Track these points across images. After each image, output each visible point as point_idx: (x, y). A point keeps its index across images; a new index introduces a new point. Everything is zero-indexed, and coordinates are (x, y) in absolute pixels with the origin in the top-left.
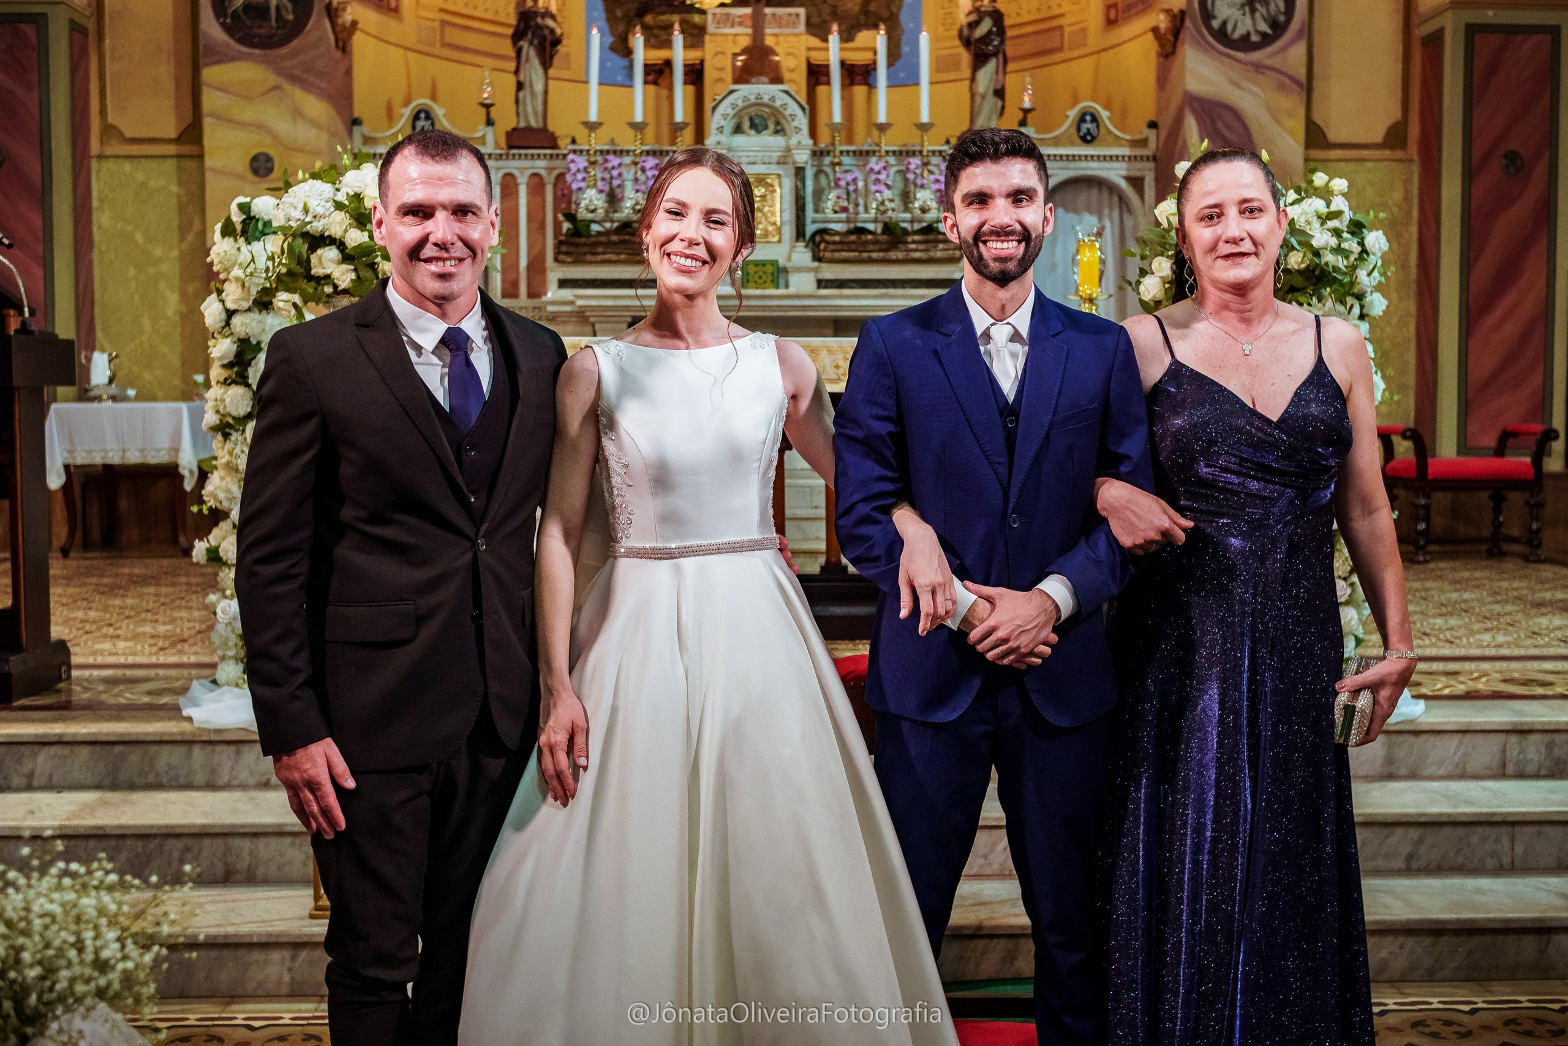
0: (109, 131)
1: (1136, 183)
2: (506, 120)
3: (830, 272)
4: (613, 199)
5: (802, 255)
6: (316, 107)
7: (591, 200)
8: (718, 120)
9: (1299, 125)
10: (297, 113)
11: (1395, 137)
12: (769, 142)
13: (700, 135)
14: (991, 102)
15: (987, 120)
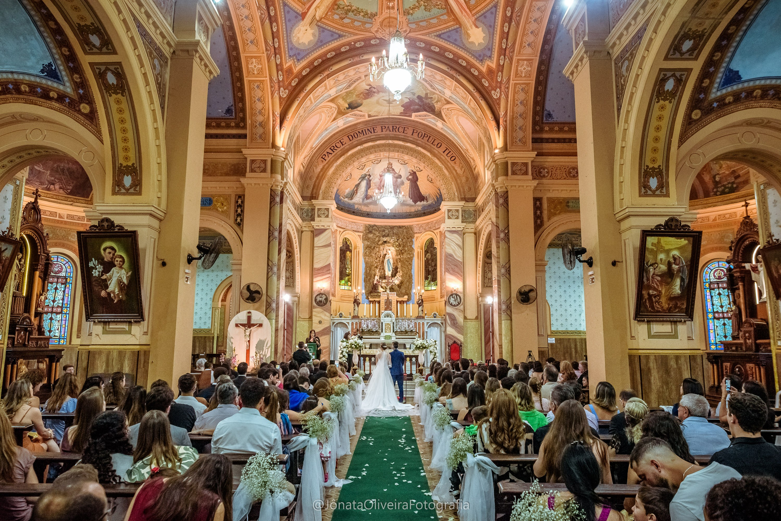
0: (299, 317)
1: (442, 323)
2: (352, 315)
3: (398, 337)
4: (367, 326)
5: (394, 334)
6: (328, 314)
7: (364, 326)
8: (382, 316)
9: (462, 316)
10: (325, 315)
11: (477, 318)
12: (389, 319)
13: (379, 316)
14: (421, 312)
15: (421, 314)
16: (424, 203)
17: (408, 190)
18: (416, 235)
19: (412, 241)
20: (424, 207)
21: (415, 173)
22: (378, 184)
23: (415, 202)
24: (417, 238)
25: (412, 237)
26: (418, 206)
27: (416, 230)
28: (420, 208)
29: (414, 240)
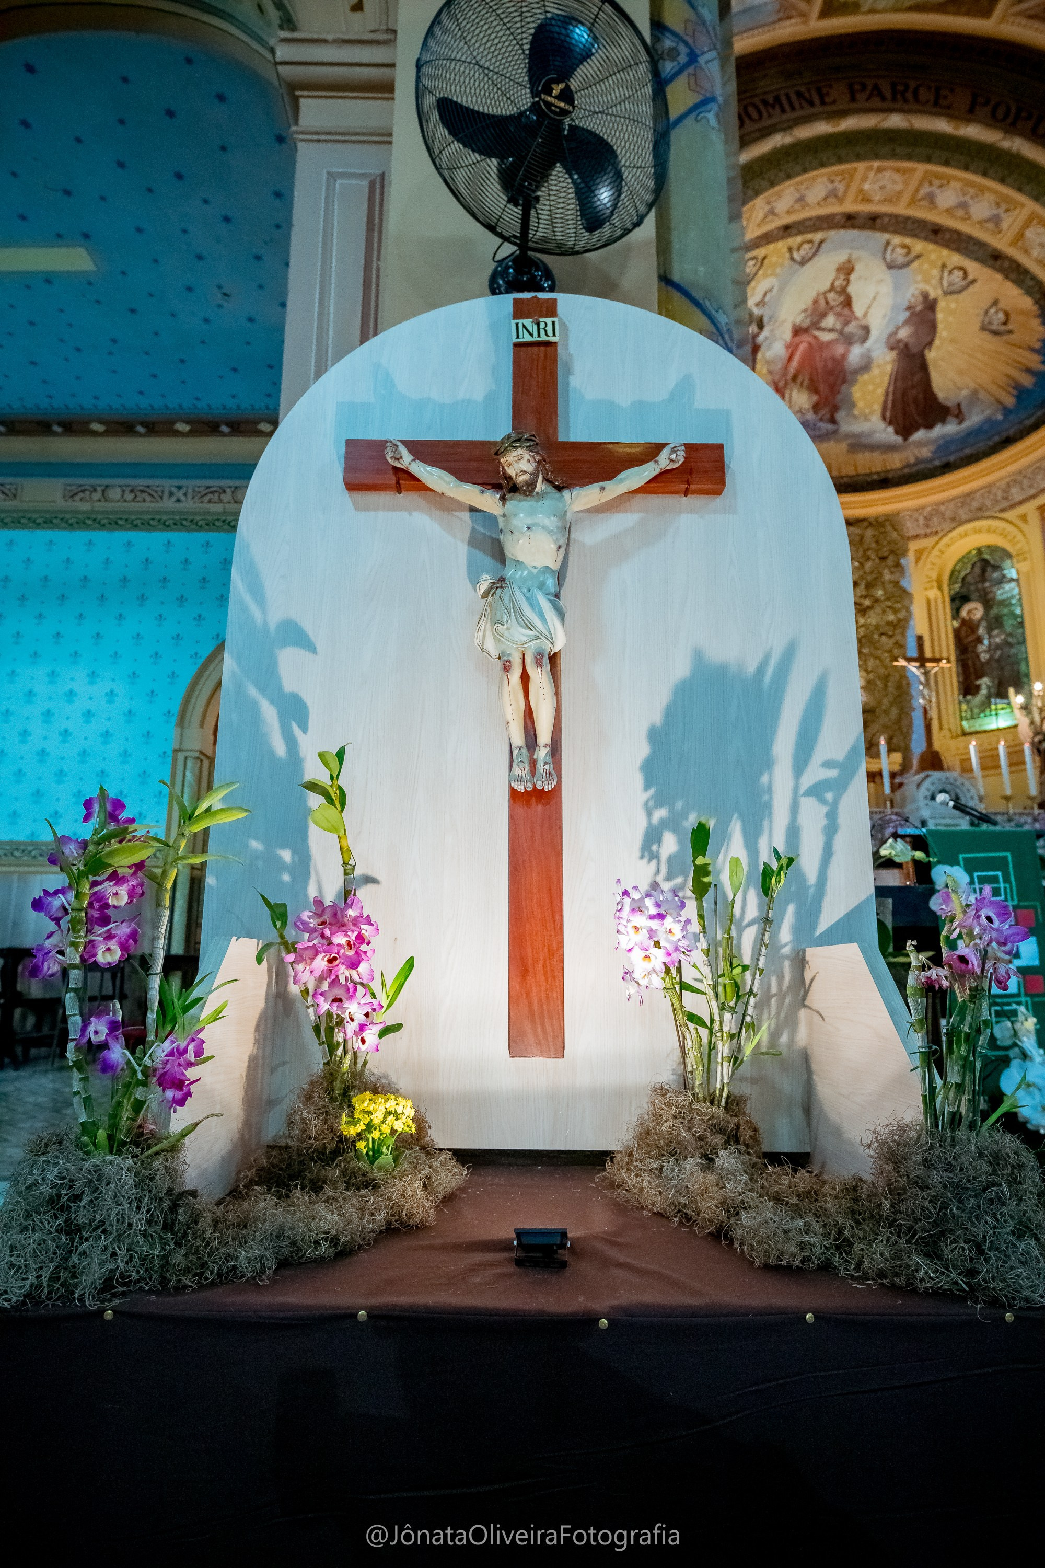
16: (949, 429)
17: (881, 391)
18: (913, 546)
19: (898, 565)
20: (945, 445)
21: (930, 306)
22: (779, 366)
23: (905, 430)
24: (919, 554)
25: (898, 552)
26: (920, 444)
27: (910, 528)
28: (926, 453)
29: (908, 561)
